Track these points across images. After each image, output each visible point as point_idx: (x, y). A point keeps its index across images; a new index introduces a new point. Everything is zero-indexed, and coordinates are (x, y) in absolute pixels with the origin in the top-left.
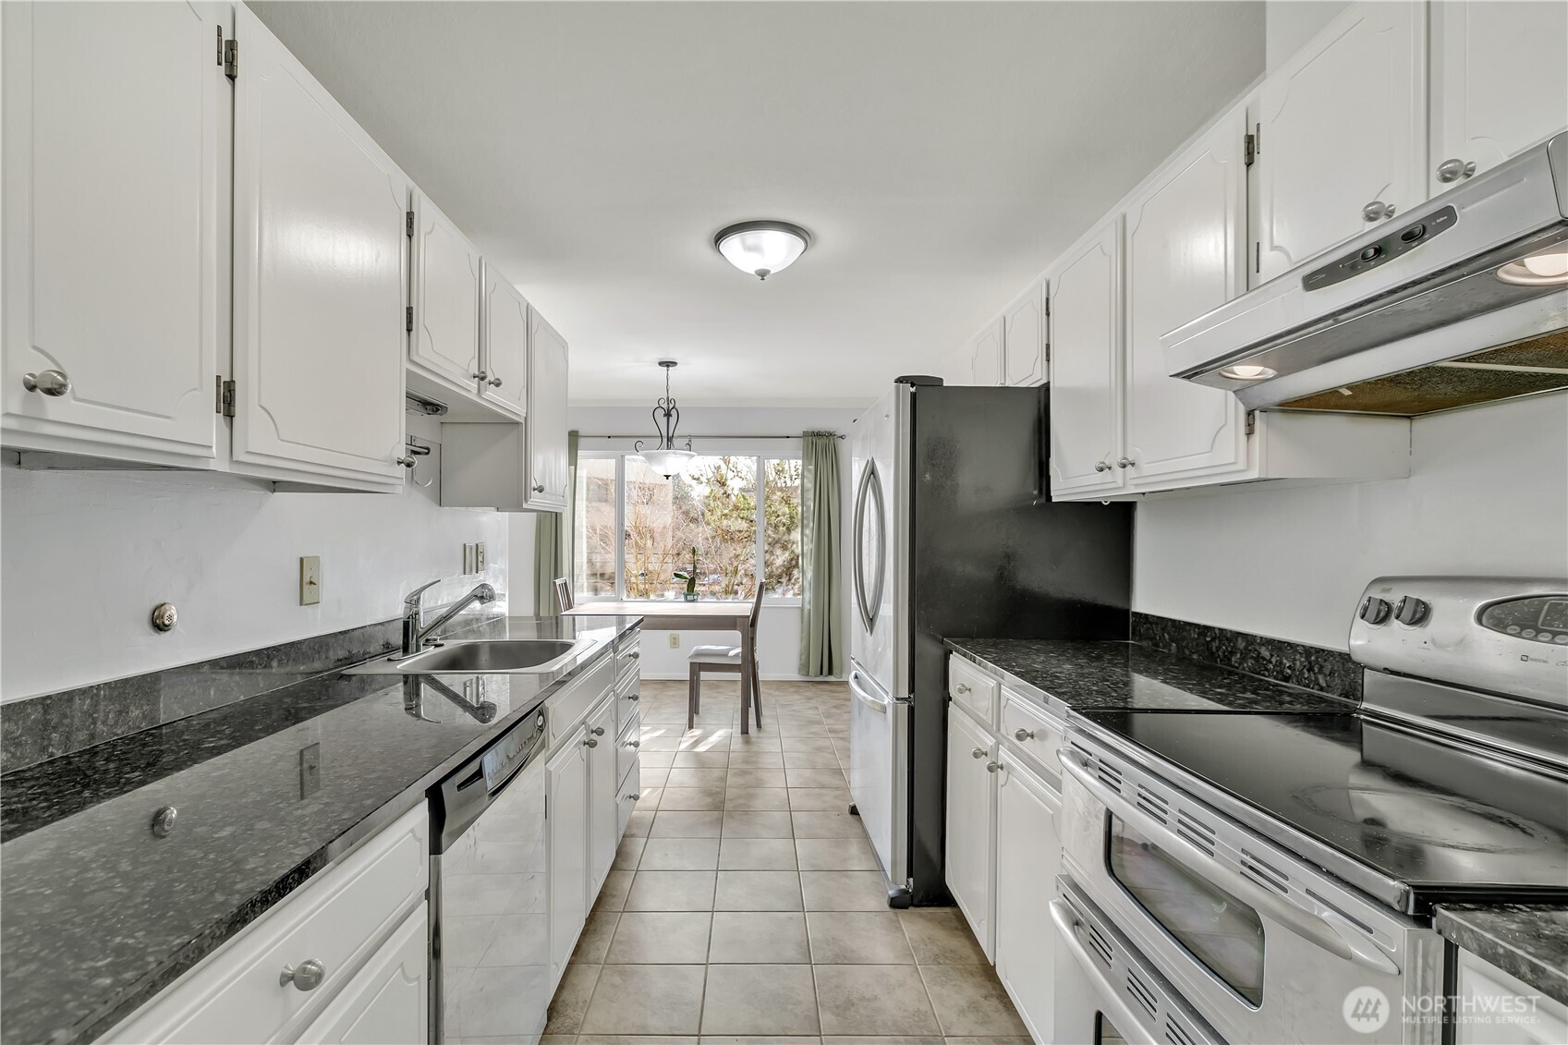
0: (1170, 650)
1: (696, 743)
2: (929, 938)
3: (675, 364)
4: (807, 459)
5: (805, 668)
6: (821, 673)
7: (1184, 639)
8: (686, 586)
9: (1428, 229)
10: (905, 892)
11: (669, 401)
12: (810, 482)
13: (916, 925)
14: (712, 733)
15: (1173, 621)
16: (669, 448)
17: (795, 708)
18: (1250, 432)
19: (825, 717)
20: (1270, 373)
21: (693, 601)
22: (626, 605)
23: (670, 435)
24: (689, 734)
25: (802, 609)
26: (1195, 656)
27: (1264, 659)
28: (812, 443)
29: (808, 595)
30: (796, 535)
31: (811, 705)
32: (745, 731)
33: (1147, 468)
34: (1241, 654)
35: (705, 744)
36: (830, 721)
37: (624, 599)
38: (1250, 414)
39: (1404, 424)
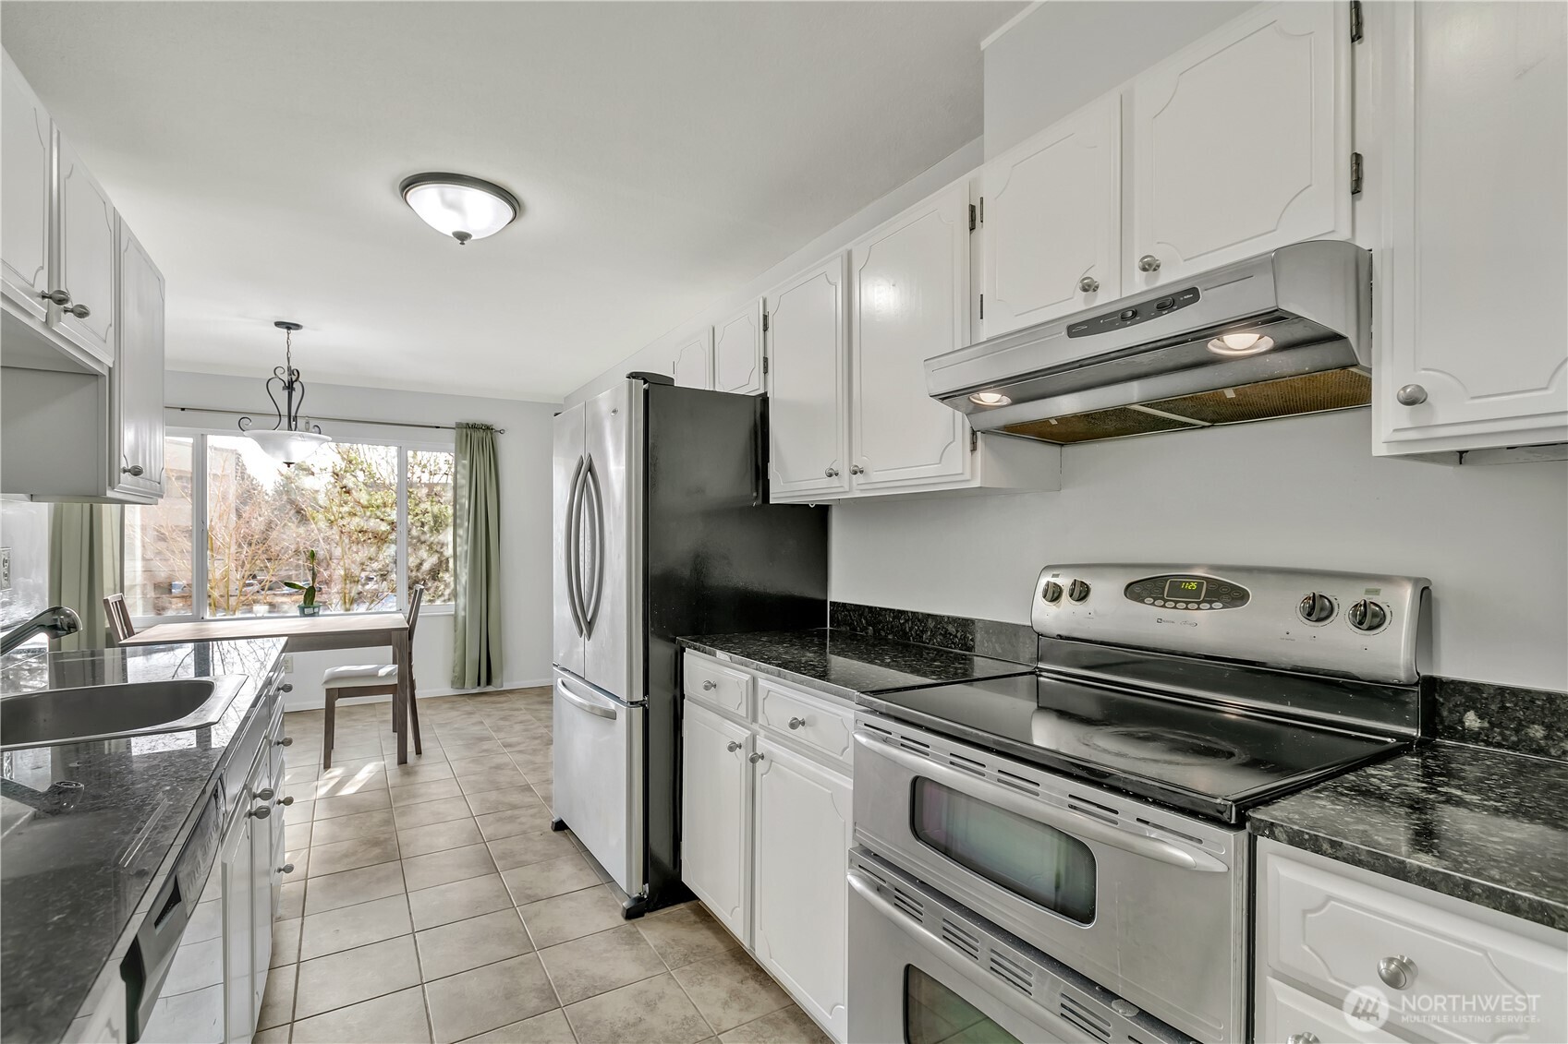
0: (867, 633)
1: (340, 785)
2: (674, 940)
3: (297, 327)
4: (461, 452)
5: (459, 681)
6: (479, 684)
7: (880, 622)
8: (301, 598)
9: (1177, 302)
10: (640, 899)
11: (291, 372)
12: (464, 478)
13: (658, 931)
14: (358, 769)
15: (870, 608)
16: (290, 428)
17: (456, 726)
18: (974, 449)
19: (494, 731)
20: (1006, 400)
21: (313, 615)
22: (213, 625)
23: (293, 414)
24: (328, 775)
25: (455, 616)
26: (890, 637)
27: (951, 634)
28: (467, 436)
29: (462, 601)
30: (447, 536)
31: (474, 720)
32: (402, 760)
33: (876, 476)
34: (932, 631)
35: (351, 785)
36: (502, 735)
37: (208, 616)
38: (974, 433)
39: (1056, 449)
